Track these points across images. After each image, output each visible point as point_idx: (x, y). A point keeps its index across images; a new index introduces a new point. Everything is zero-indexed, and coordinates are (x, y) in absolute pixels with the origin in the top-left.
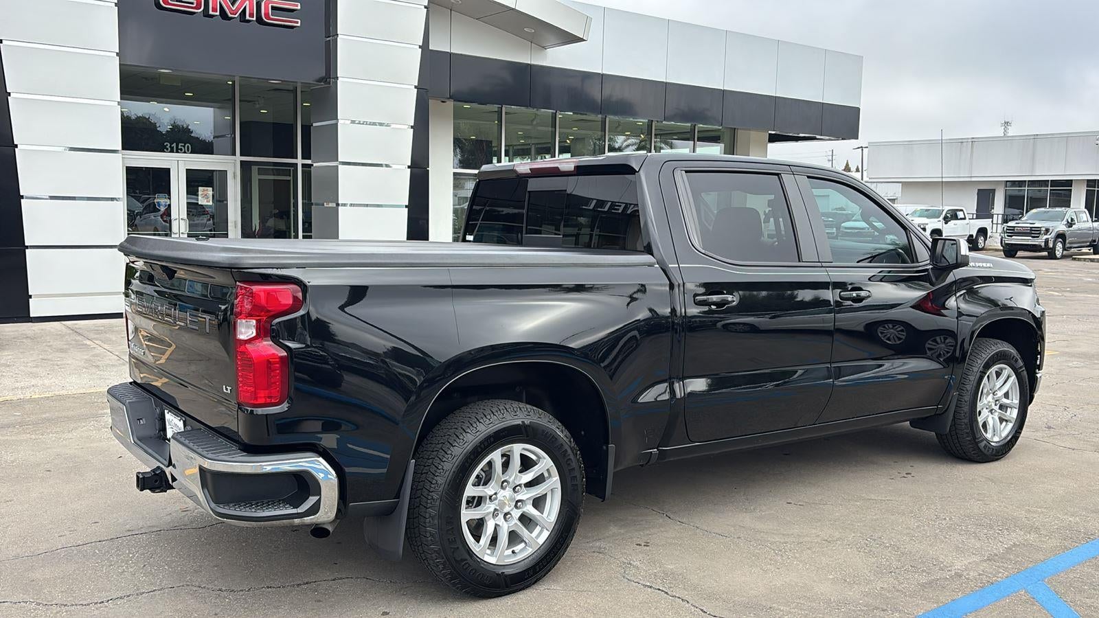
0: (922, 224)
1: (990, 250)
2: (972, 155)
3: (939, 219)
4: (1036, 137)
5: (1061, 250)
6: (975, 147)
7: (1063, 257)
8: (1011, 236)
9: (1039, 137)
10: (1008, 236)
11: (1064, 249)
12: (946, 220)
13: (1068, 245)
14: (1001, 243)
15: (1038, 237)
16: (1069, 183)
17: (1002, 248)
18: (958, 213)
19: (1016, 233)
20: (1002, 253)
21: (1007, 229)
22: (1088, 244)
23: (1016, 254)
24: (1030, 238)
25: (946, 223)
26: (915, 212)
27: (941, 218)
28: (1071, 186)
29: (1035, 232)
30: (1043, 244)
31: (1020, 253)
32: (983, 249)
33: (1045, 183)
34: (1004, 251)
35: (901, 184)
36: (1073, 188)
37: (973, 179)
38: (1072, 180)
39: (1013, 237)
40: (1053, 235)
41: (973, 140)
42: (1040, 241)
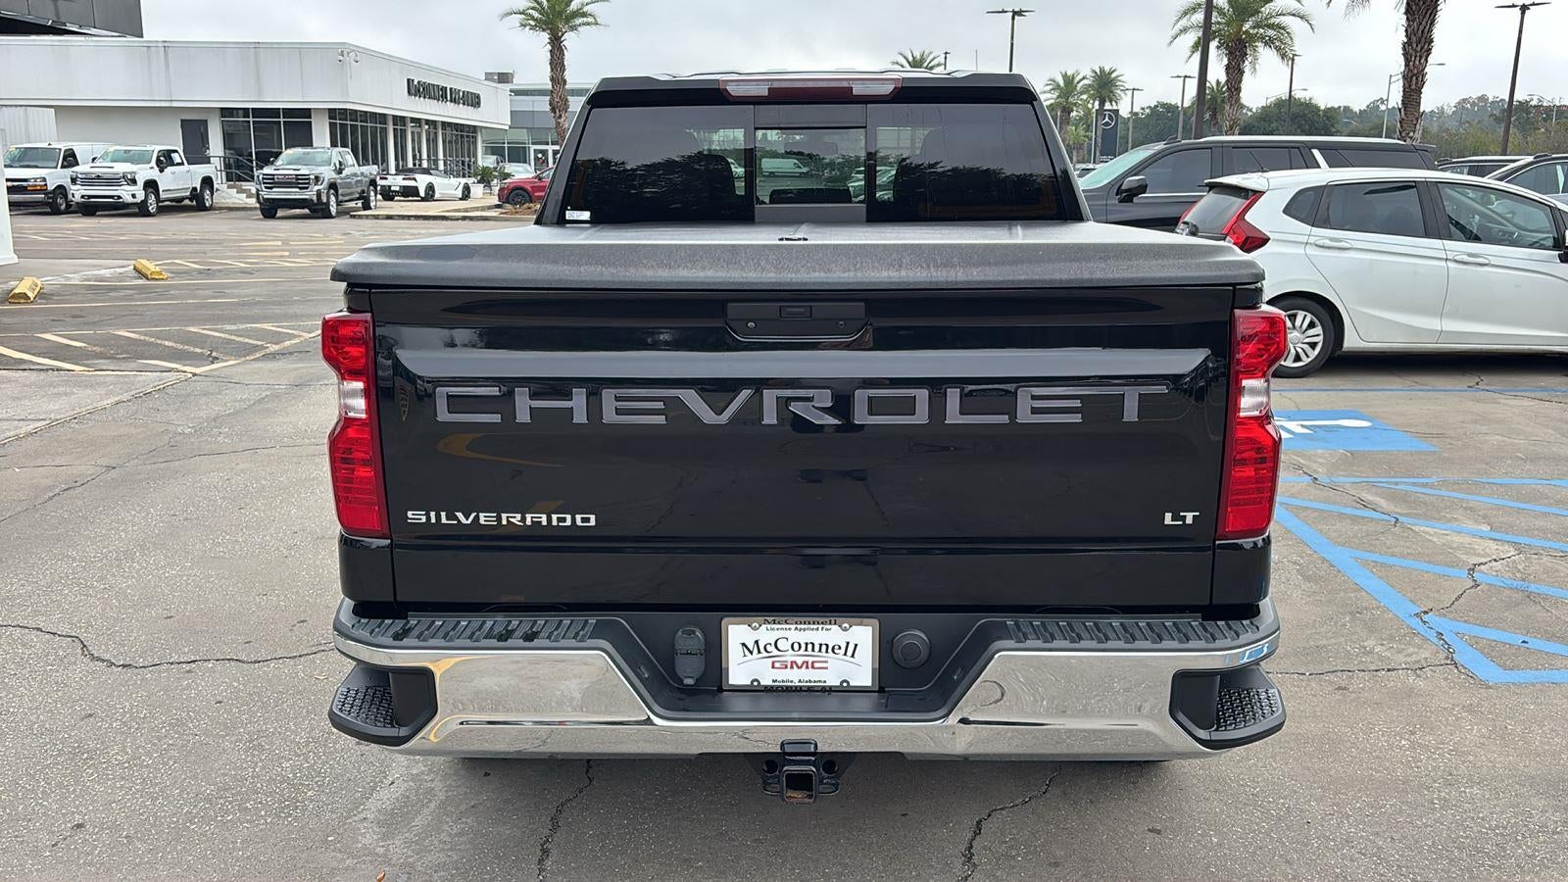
0: (129, 173)
1: (220, 209)
2: (167, 66)
3: (150, 165)
4: (257, 45)
5: (335, 205)
6: (170, 55)
7: (340, 214)
8: (271, 188)
9: (260, 45)
10: (266, 188)
11: (339, 203)
12: (161, 167)
13: (340, 198)
14: (258, 198)
15: (307, 188)
16: (307, 113)
17: (258, 205)
18: (173, 155)
19: (277, 183)
20: (259, 212)
21: (263, 179)
22: (358, 196)
23: (276, 213)
24: (297, 190)
25: (161, 171)
26: (106, 154)
27: (153, 163)
28: (310, 118)
29: (300, 182)
30: (315, 198)
31: (280, 213)
32: (211, 208)
33: (274, 112)
34: (262, 210)
35: (53, 110)
36: (313, 120)
37: (175, 104)
38: (310, 109)
39: (274, 190)
40: (325, 183)
41: (166, 44)
42: (310, 194)
